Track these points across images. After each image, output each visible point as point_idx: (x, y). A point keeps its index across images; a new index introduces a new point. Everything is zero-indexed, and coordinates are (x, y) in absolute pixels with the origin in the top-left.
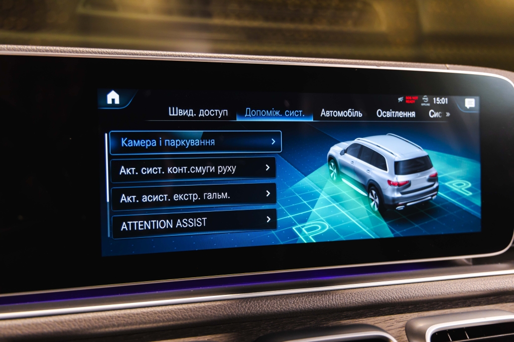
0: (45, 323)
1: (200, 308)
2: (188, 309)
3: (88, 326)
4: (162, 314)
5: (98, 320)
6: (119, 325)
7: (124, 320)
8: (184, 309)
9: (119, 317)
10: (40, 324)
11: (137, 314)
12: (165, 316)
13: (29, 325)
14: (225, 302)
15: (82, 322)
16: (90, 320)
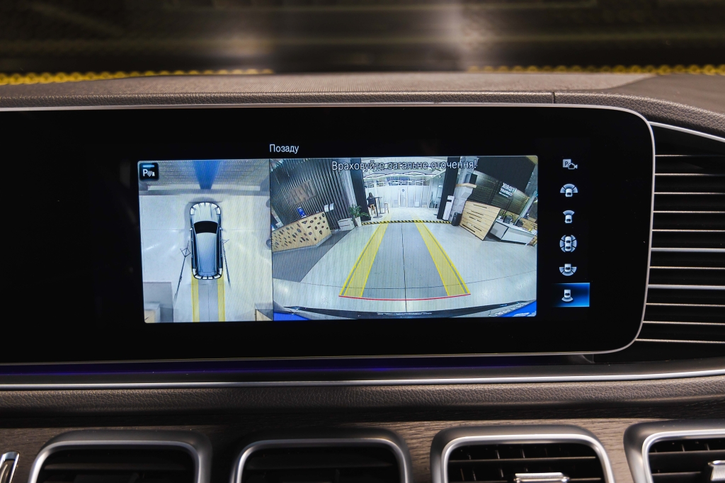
0: (24, 397)
1: (186, 394)
2: (172, 394)
3: (66, 403)
4: (143, 397)
5: (76, 398)
6: (97, 406)
7: (103, 401)
8: (169, 394)
9: (98, 397)
10: (19, 398)
11: (117, 395)
12: (146, 401)
13: (9, 397)
14: (217, 390)
15: (60, 399)
16: (68, 398)
